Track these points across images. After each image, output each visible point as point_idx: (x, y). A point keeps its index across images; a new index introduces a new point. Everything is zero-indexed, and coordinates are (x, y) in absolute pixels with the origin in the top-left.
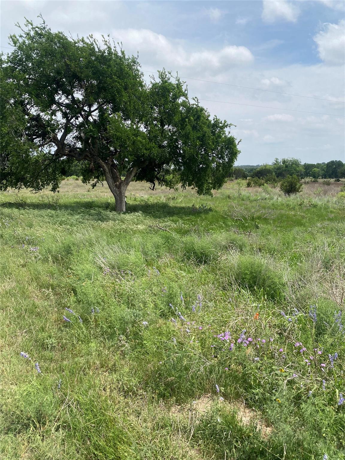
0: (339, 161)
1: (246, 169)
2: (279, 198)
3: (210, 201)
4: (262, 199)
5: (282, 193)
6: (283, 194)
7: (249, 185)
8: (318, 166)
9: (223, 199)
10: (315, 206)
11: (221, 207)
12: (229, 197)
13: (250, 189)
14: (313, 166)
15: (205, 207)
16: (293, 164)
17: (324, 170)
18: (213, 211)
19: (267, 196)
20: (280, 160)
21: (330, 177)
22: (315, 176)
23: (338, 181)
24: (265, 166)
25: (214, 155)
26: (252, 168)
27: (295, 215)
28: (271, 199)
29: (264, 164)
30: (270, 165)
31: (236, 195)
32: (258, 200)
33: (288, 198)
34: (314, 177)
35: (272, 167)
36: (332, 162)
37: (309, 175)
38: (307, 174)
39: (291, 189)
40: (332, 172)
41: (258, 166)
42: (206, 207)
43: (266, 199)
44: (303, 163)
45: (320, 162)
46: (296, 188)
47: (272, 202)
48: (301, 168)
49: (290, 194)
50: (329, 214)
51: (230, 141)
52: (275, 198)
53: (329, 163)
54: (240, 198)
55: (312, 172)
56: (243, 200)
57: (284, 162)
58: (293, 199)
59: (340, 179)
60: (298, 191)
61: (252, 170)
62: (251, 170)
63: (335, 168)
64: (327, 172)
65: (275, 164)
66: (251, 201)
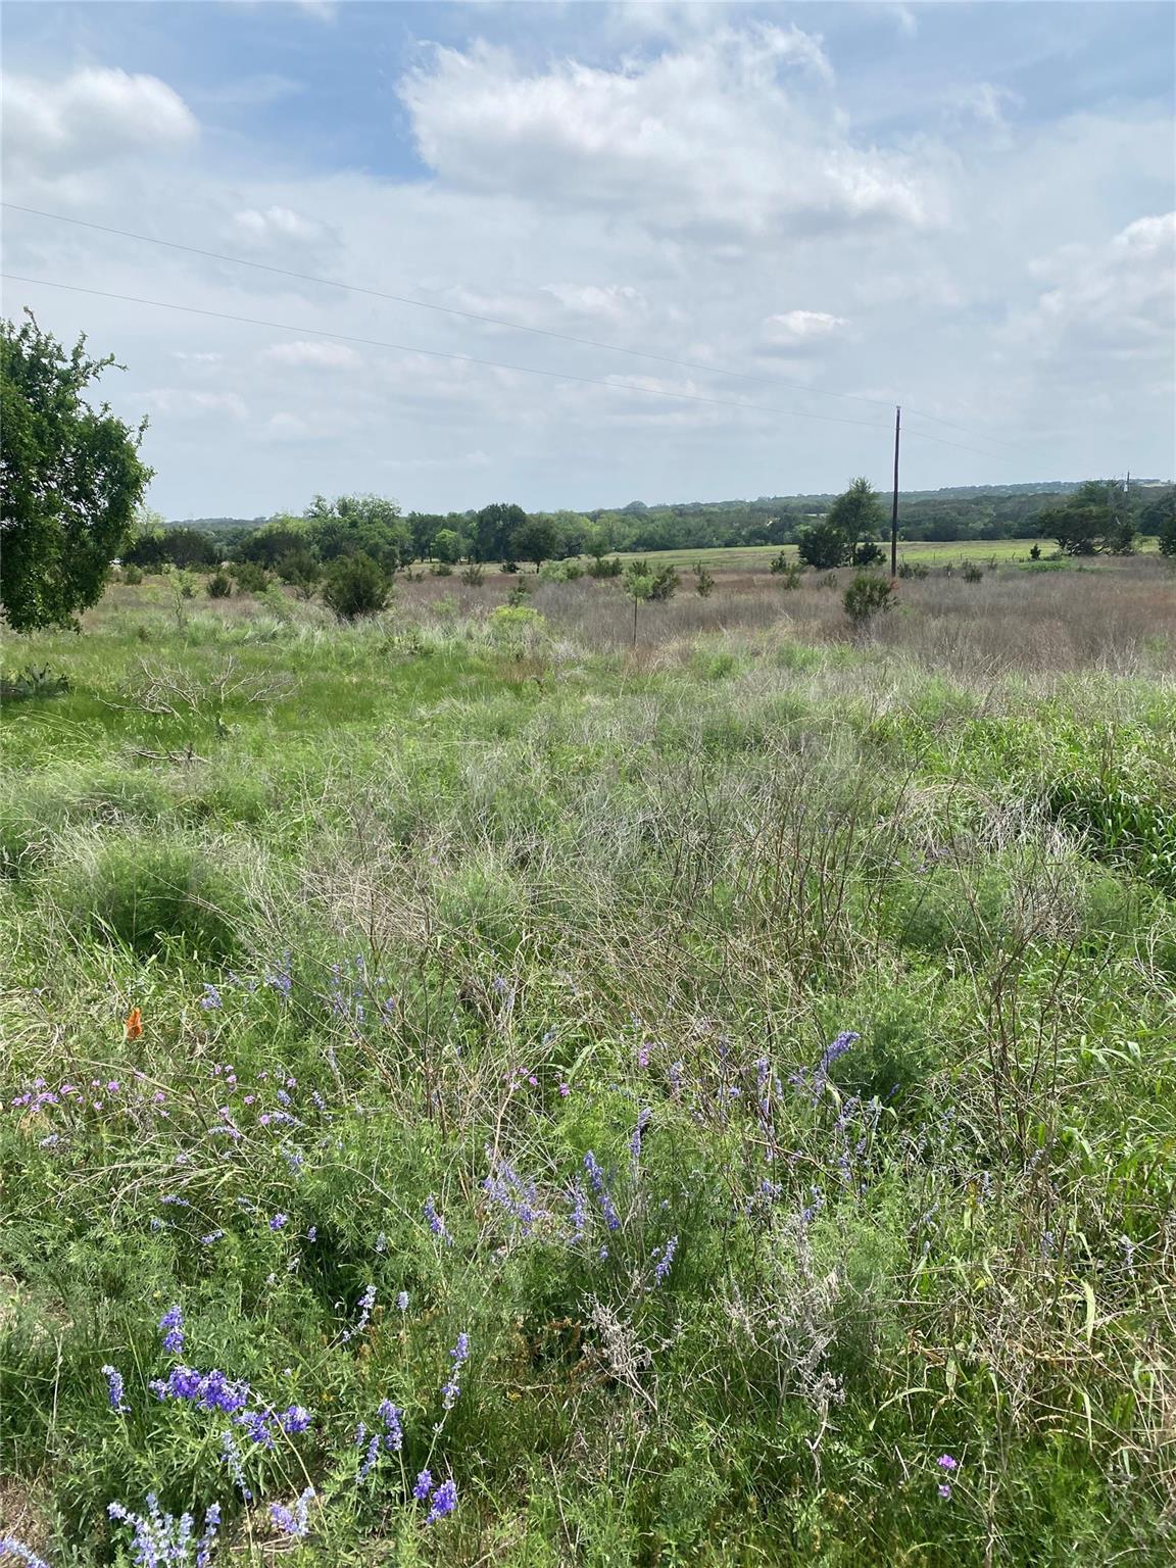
0: (514, 506)
1: (218, 533)
2: (319, 633)
3: (72, 651)
4: (263, 639)
5: (329, 614)
6: (334, 617)
7: (218, 590)
8: (453, 522)
9: (121, 642)
10: (427, 654)
11: (105, 674)
12: (142, 635)
13: (222, 605)
14: (437, 522)
15: (42, 676)
16: (373, 515)
17: (470, 536)
18: (72, 688)
19: (279, 627)
20: (330, 503)
21: (491, 558)
22: (447, 556)
23: (513, 571)
24: (283, 523)
25: (54, 485)
26: (240, 528)
27: (359, 687)
28: (291, 635)
29: (278, 515)
30: (300, 520)
31: (169, 625)
32: (246, 641)
33: (351, 631)
34: (445, 558)
35: (307, 526)
36: (494, 511)
37: (427, 551)
38: (422, 550)
39: (357, 600)
40: (496, 541)
41: (259, 521)
42: (47, 676)
43: (274, 636)
44: (405, 514)
45: (461, 510)
46: (372, 595)
47: (293, 646)
48: (401, 530)
49: (355, 616)
50: (462, 675)
51: (109, 434)
52: (304, 632)
53: (484, 511)
54: (185, 639)
55: (439, 544)
56: (194, 643)
57: (345, 508)
58: (365, 631)
59: (518, 564)
60: (379, 607)
61: (238, 535)
62: (235, 537)
63: (503, 530)
64: (480, 541)
65: (316, 516)
66: (224, 647)
